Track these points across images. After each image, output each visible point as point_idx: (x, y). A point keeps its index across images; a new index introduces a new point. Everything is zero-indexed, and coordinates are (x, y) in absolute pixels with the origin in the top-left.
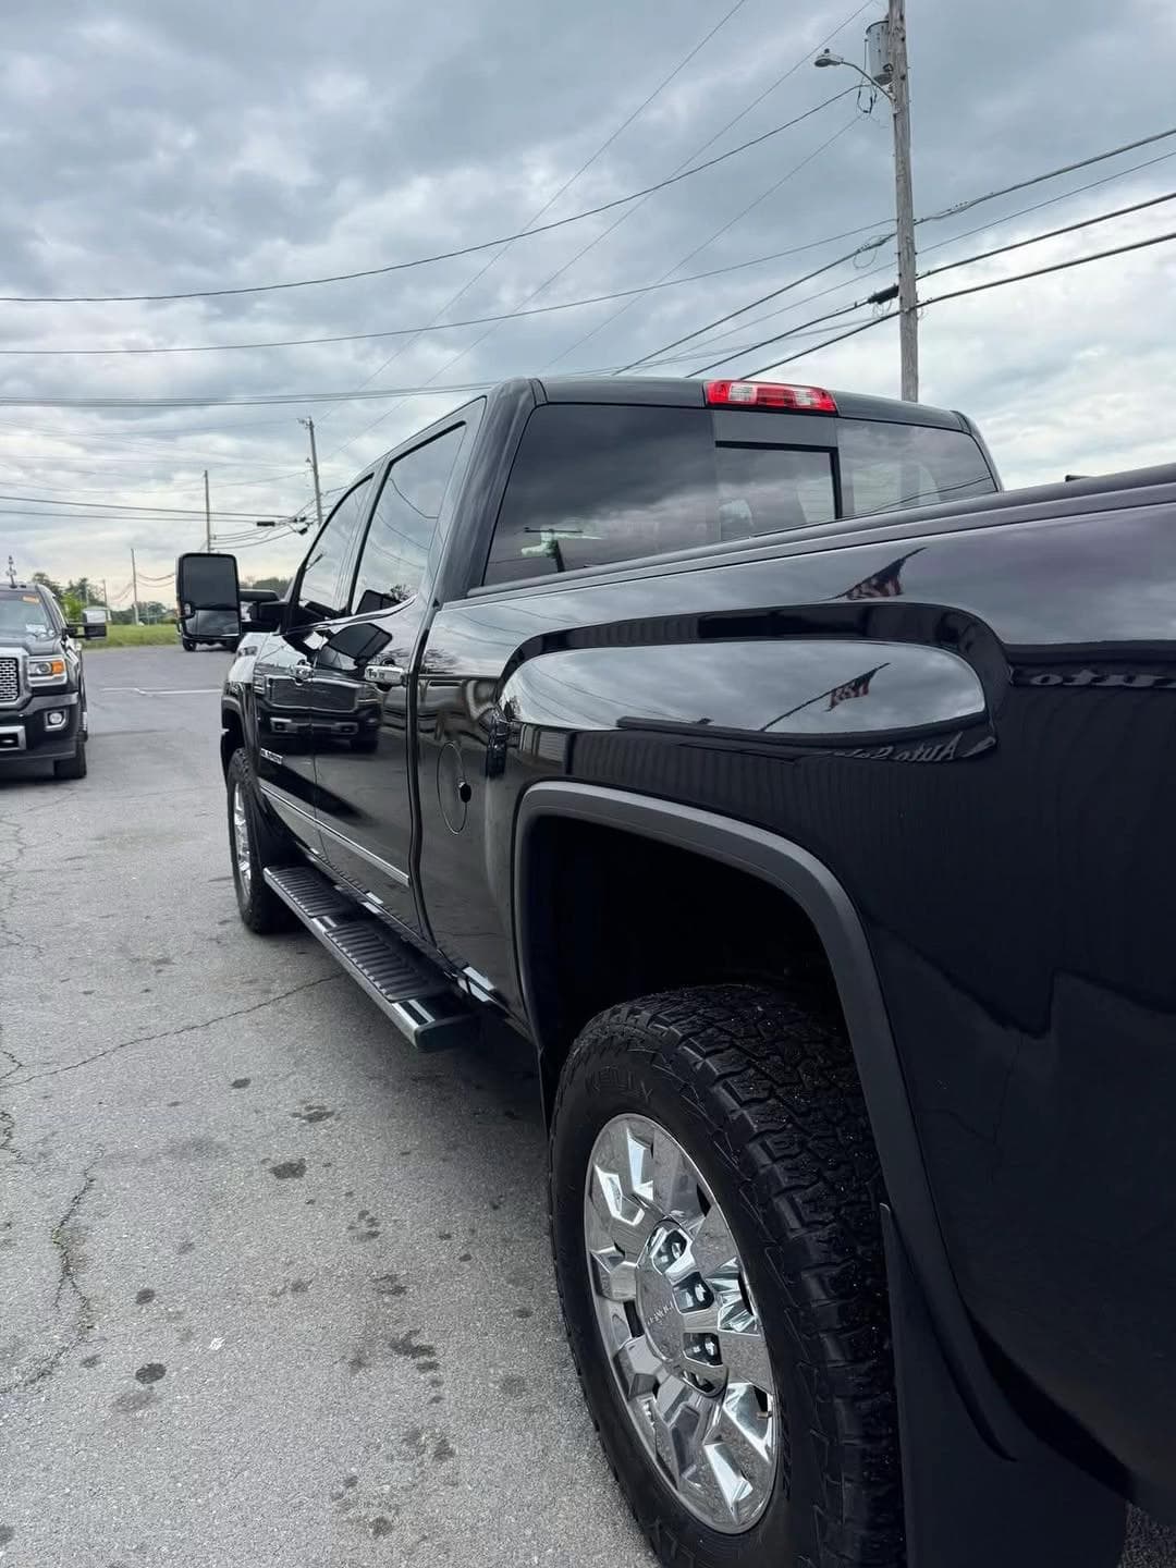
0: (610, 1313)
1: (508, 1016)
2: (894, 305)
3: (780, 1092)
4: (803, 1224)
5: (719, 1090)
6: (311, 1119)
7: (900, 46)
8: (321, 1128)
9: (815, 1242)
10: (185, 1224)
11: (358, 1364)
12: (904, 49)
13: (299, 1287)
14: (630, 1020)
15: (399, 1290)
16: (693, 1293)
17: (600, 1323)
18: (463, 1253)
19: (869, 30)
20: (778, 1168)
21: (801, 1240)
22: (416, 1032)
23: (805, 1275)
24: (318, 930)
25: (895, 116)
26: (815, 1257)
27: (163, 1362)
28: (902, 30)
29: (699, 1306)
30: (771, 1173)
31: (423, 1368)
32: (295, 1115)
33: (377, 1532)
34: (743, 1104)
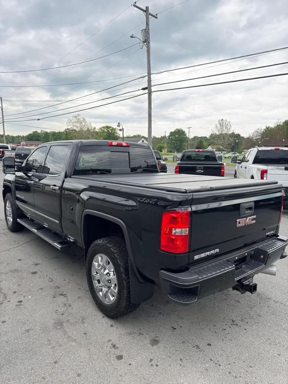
0: (95, 282)
1: (77, 243)
2: (146, 91)
3: (119, 248)
4: (121, 262)
5: (111, 248)
6: (36, 265)
7: (148, 35)
8: (38, 266)
9: (122, 264)
10: (18, 282)
11: (54, 297)
12: (149, 36)
13: (41, 289)
14: (99, 242)
15: (59, 288)
16: (107, 275)
17: (94, 284)
18: (68, 282)
19: (142, 31)
20: (118, 257)
21: (120, 264)
22: (60, 248)
23: (121, 268)
24: (35, 231)
25: (147, 50)
26: (122, 265)
27: (22, 300)
28: (149, 32)
29: (108, 276)
30: (117, 257)
31: (65, 297)
32: (33, 264)
33: (62, 315)
34: (114, 250)
